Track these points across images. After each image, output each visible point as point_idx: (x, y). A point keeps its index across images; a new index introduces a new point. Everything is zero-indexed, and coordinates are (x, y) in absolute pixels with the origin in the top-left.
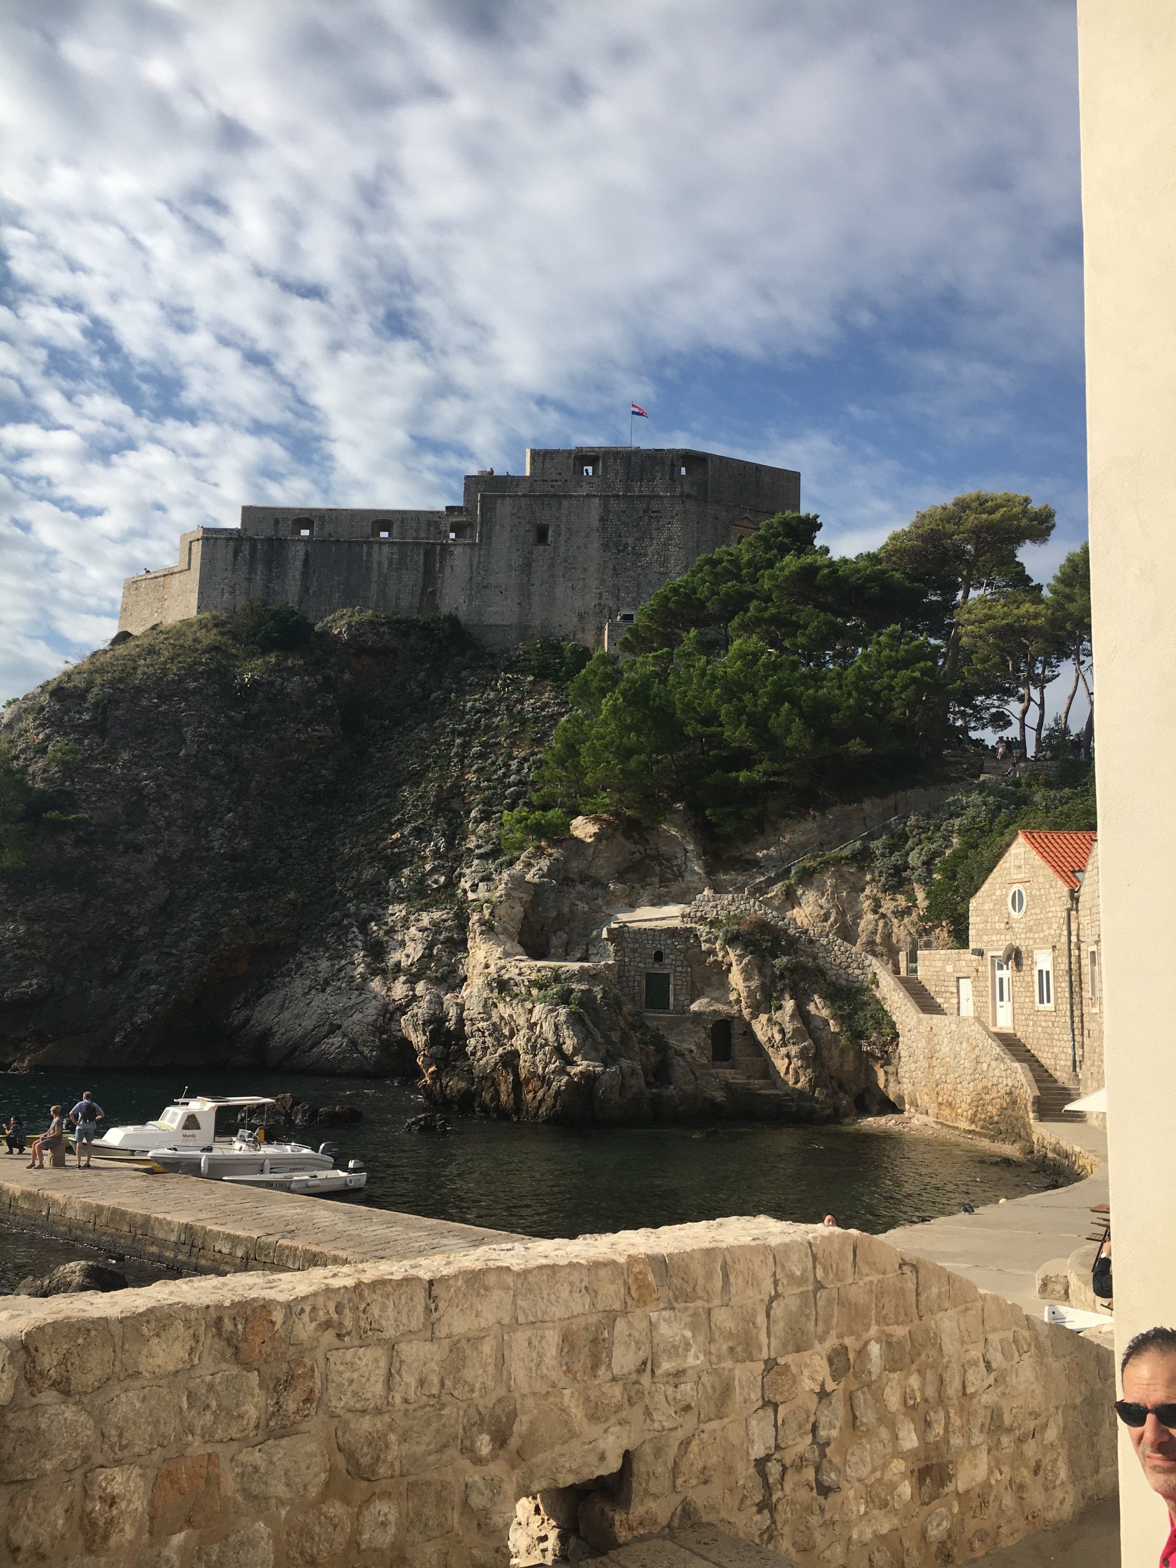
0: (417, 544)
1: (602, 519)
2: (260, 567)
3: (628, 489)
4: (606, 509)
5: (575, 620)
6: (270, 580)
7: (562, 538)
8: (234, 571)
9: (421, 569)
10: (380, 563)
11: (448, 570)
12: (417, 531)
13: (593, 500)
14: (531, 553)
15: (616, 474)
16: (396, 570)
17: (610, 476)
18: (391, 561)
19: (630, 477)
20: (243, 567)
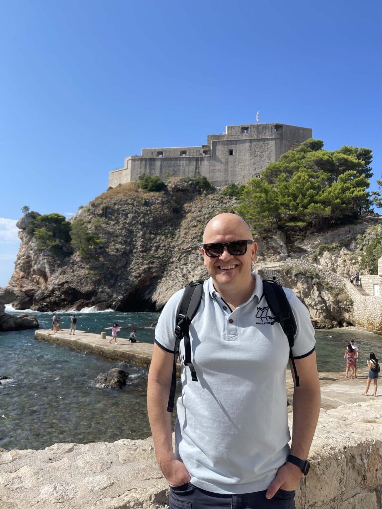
0: (194, 157)
1: (250, 147)
2: (148, 167)
3: (258, 136)
4: (251, 143)
6: (151, 170)
7: (237, 153)
8: (141, 168)
9: (195, 165)
10: (183, 164)
11: (203, 165)
12: (194, 153)
13: (247, 141)
14: (228, 158)
15: (254, 132)
16: (188, 166)
17: (252, 133)
18: (186, 163)
19: (258, 133)
20: (143, 167)
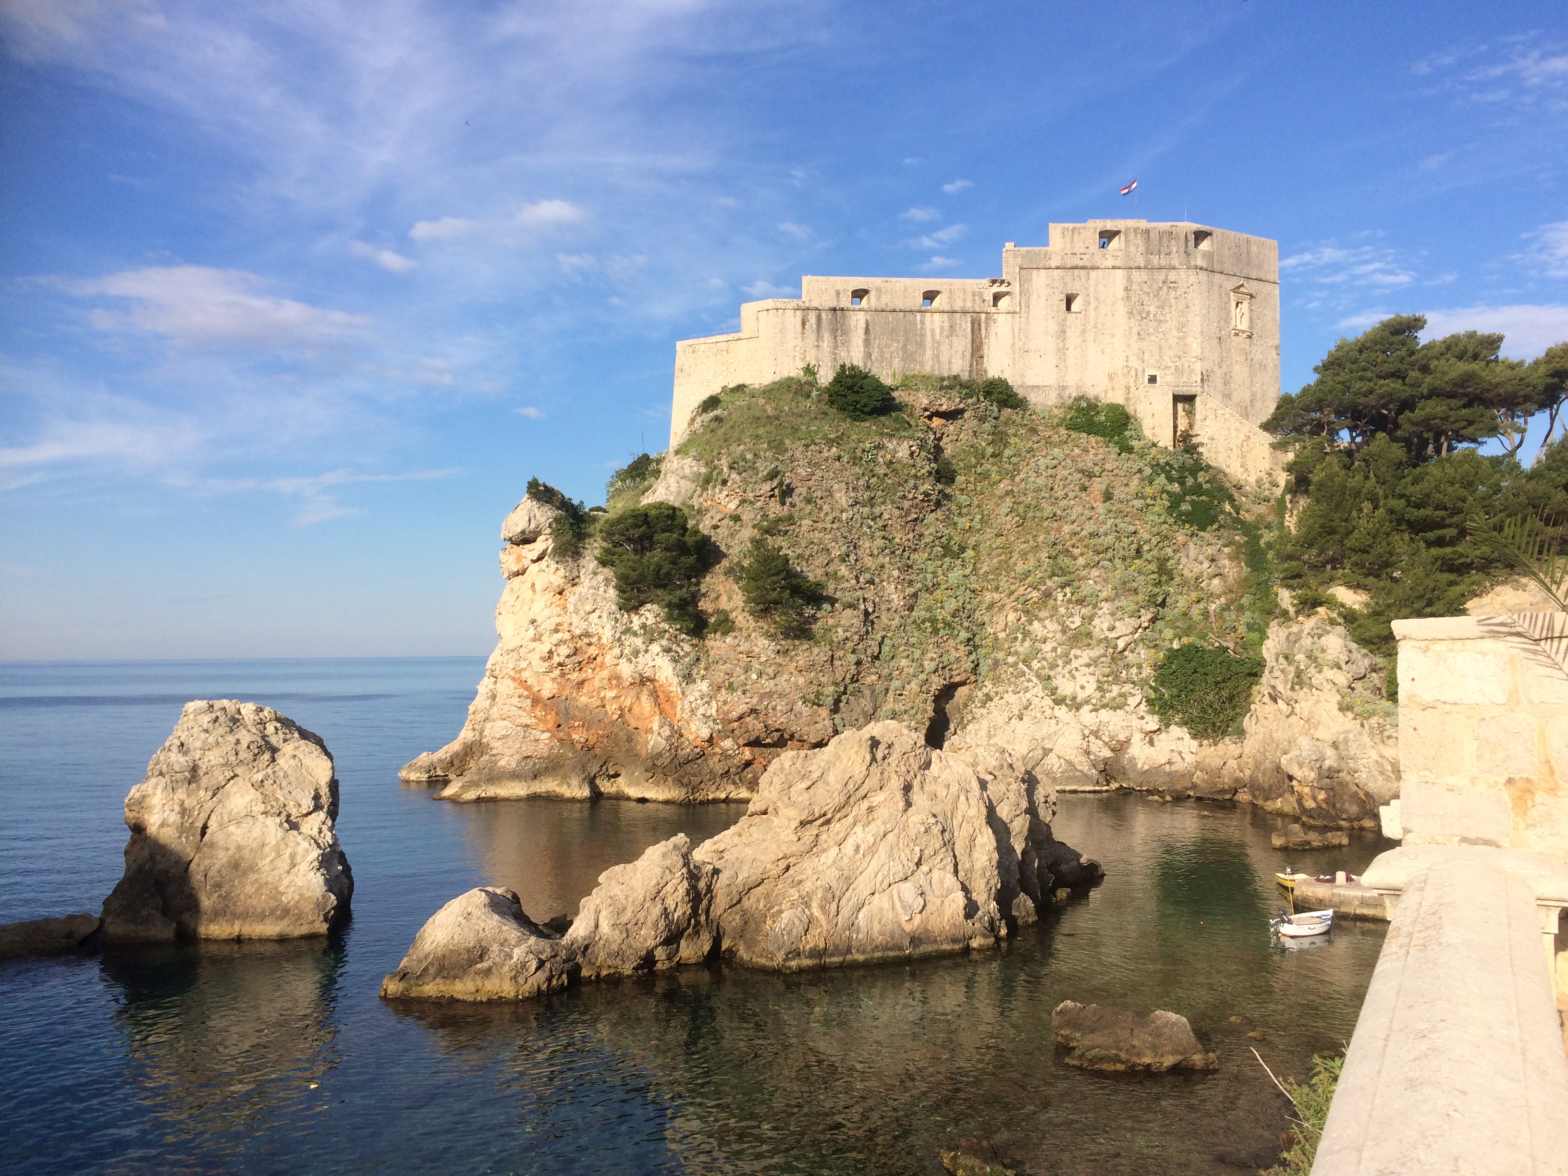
0: (964, 312)
1: (1126, 289)
2: (827, 335)
3: (1148, 261)
4: (1129, 279)
5: (1106, 381)
6: (836, 347)
7: (1092, 306)
8: (803, 339)
9: (969, 336)
10: (932, 331)
11: (992, 337)
12: (964, 301)
13: (1117, 271)
14: (1065, 320)
16: (948, 337)
17: (1132, 249)
18: (942, 329)
19: (1149, 252)
20: (811, 336)
